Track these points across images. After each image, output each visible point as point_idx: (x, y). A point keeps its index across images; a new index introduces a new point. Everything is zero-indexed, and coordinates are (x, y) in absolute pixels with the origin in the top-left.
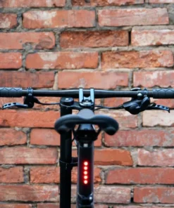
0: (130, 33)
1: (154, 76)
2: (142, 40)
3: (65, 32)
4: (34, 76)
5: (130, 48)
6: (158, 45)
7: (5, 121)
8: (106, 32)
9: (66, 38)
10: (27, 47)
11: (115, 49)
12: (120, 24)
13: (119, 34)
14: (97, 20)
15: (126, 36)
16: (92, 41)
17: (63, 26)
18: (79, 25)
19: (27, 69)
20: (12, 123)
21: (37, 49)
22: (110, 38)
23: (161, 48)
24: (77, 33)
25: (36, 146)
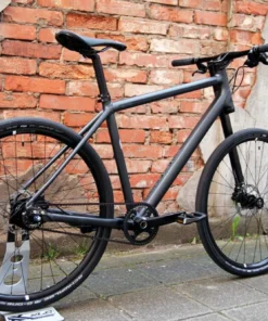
0: (118, 21)
1: (134, 57)
2: (127, 27)
3: (71, 13)
4: (45, 48)
5: (118, 33)
6: (137, 33)
7: (19, 86)
8: (101, 18)
9: (70, 19)
10: (41, 23)
11: (107, 32)
12: (113, 12)
13: (110, 20)
14: (95, 6)
15: (114, 22)
16: (91, 24)
17: (70, 8)
18: (82, 9)
19: (39, 42)
20: (25, 88)
21: (49, 25)
22: (103, 23)
23: (139, 36)
24: (80, 16)
25: (44, 109)
